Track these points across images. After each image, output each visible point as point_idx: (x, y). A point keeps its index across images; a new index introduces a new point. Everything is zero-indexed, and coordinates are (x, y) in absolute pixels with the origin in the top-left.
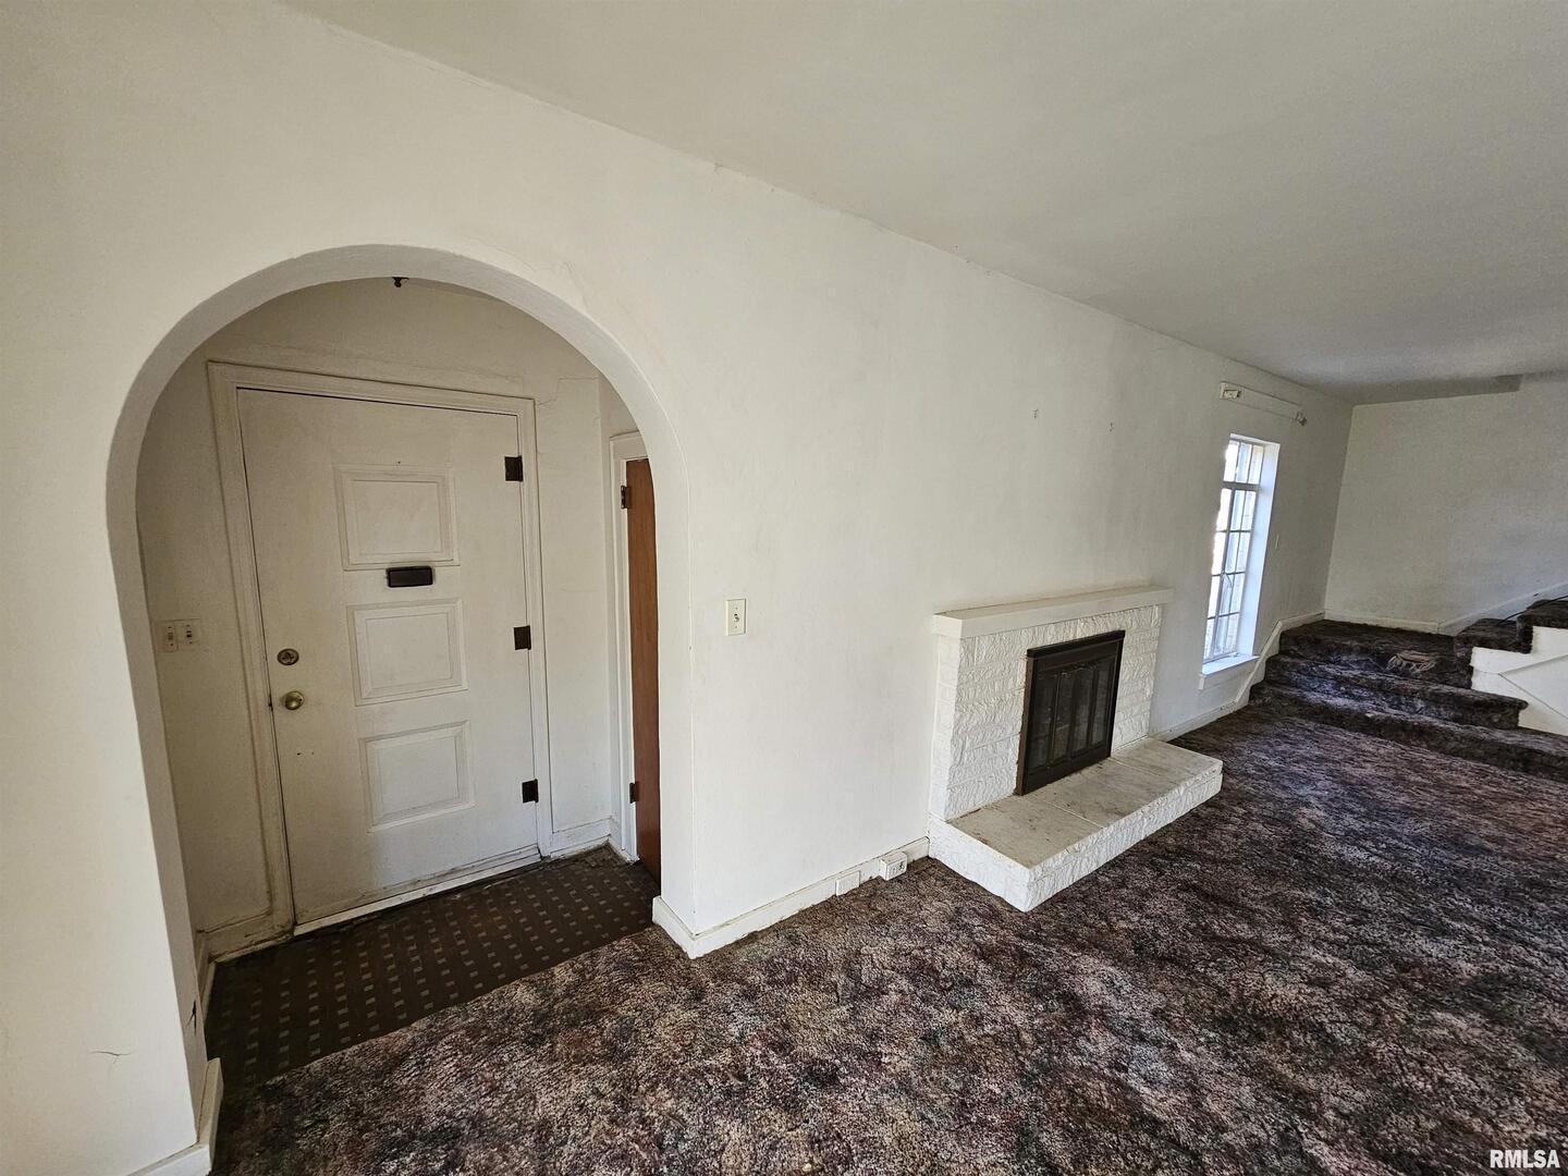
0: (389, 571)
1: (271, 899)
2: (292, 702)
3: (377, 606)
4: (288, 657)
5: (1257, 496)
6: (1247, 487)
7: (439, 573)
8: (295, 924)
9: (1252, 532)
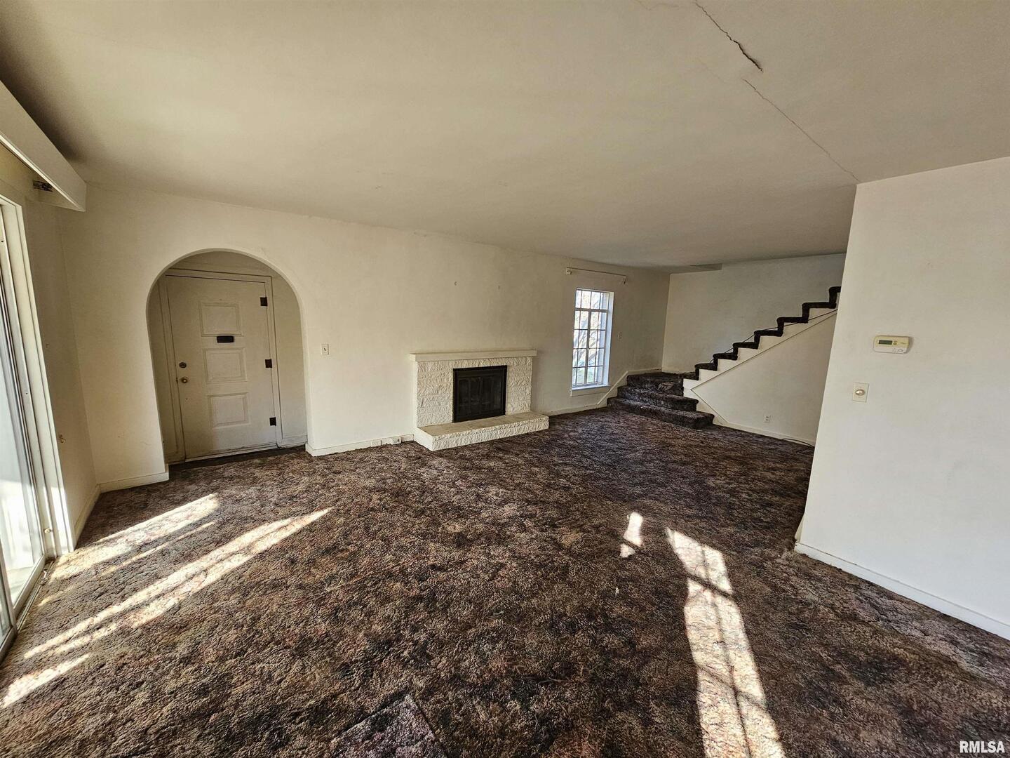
0: (218, 337)
1: (178, 448)
2: (184, 381)
3: (214, 349)
4: (183, 365)
5: (607, 315)
6: (603, 311)
7: (236, 338)
8: (186, 458)
9: (606, 330)
